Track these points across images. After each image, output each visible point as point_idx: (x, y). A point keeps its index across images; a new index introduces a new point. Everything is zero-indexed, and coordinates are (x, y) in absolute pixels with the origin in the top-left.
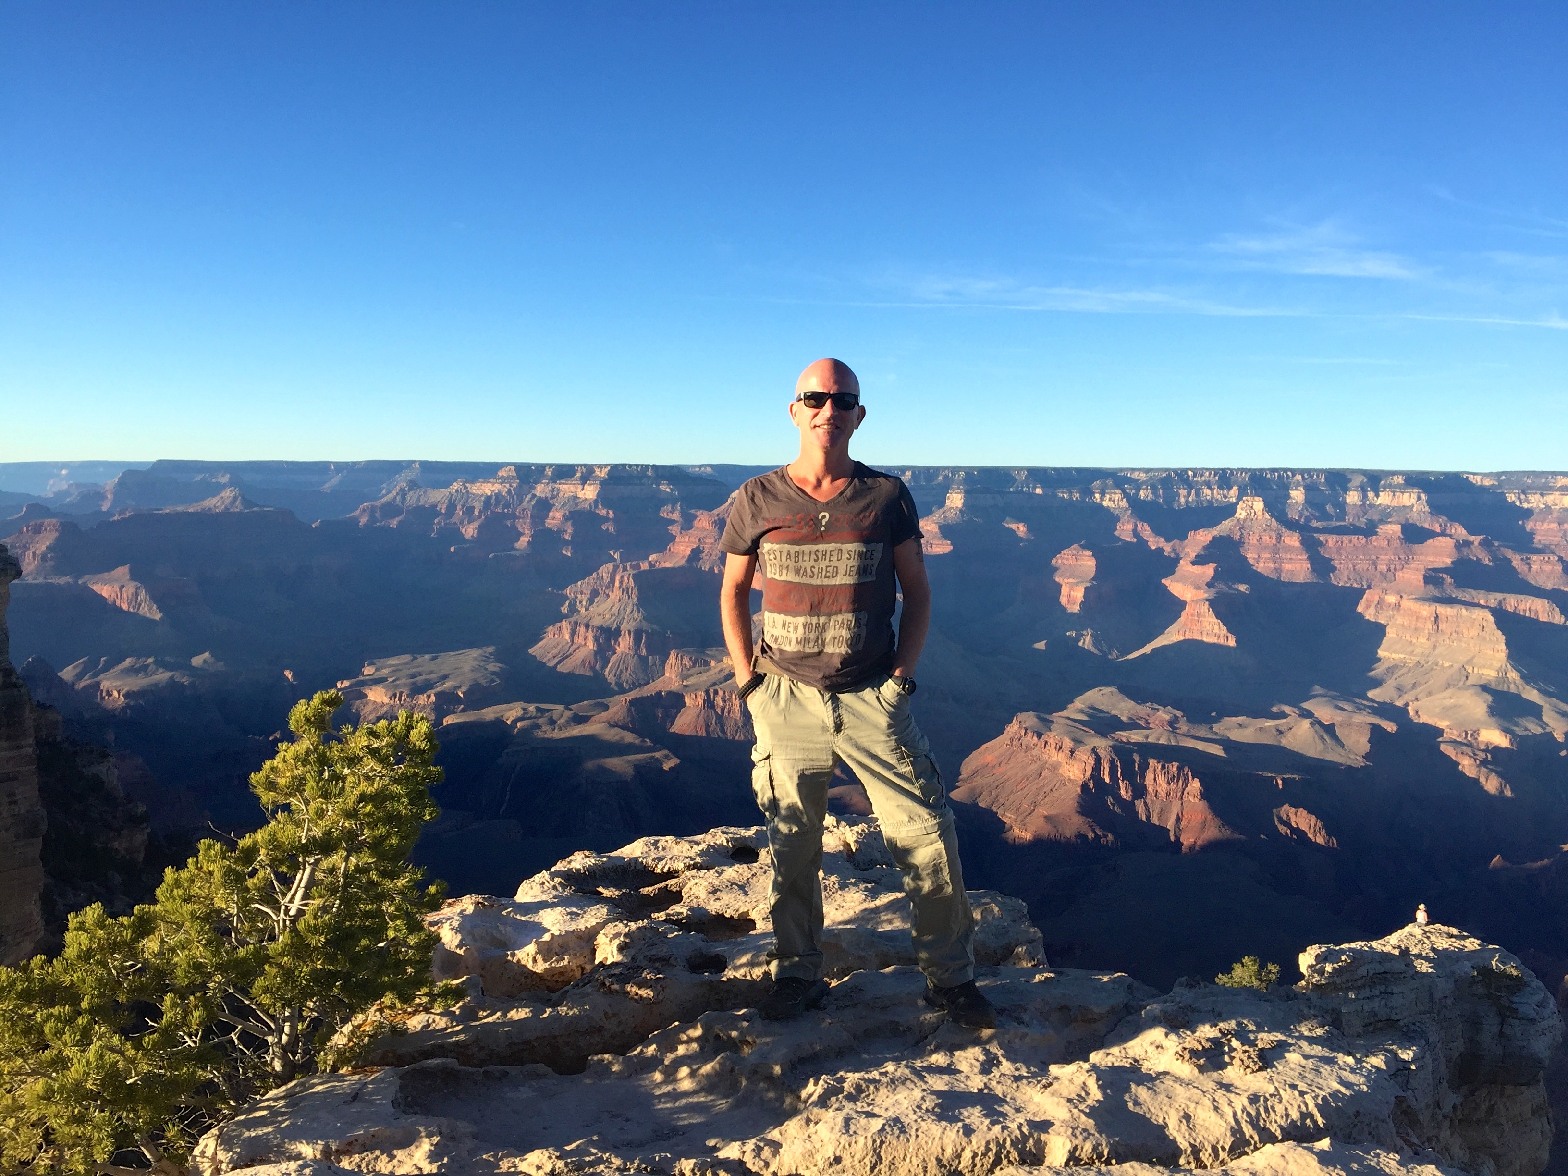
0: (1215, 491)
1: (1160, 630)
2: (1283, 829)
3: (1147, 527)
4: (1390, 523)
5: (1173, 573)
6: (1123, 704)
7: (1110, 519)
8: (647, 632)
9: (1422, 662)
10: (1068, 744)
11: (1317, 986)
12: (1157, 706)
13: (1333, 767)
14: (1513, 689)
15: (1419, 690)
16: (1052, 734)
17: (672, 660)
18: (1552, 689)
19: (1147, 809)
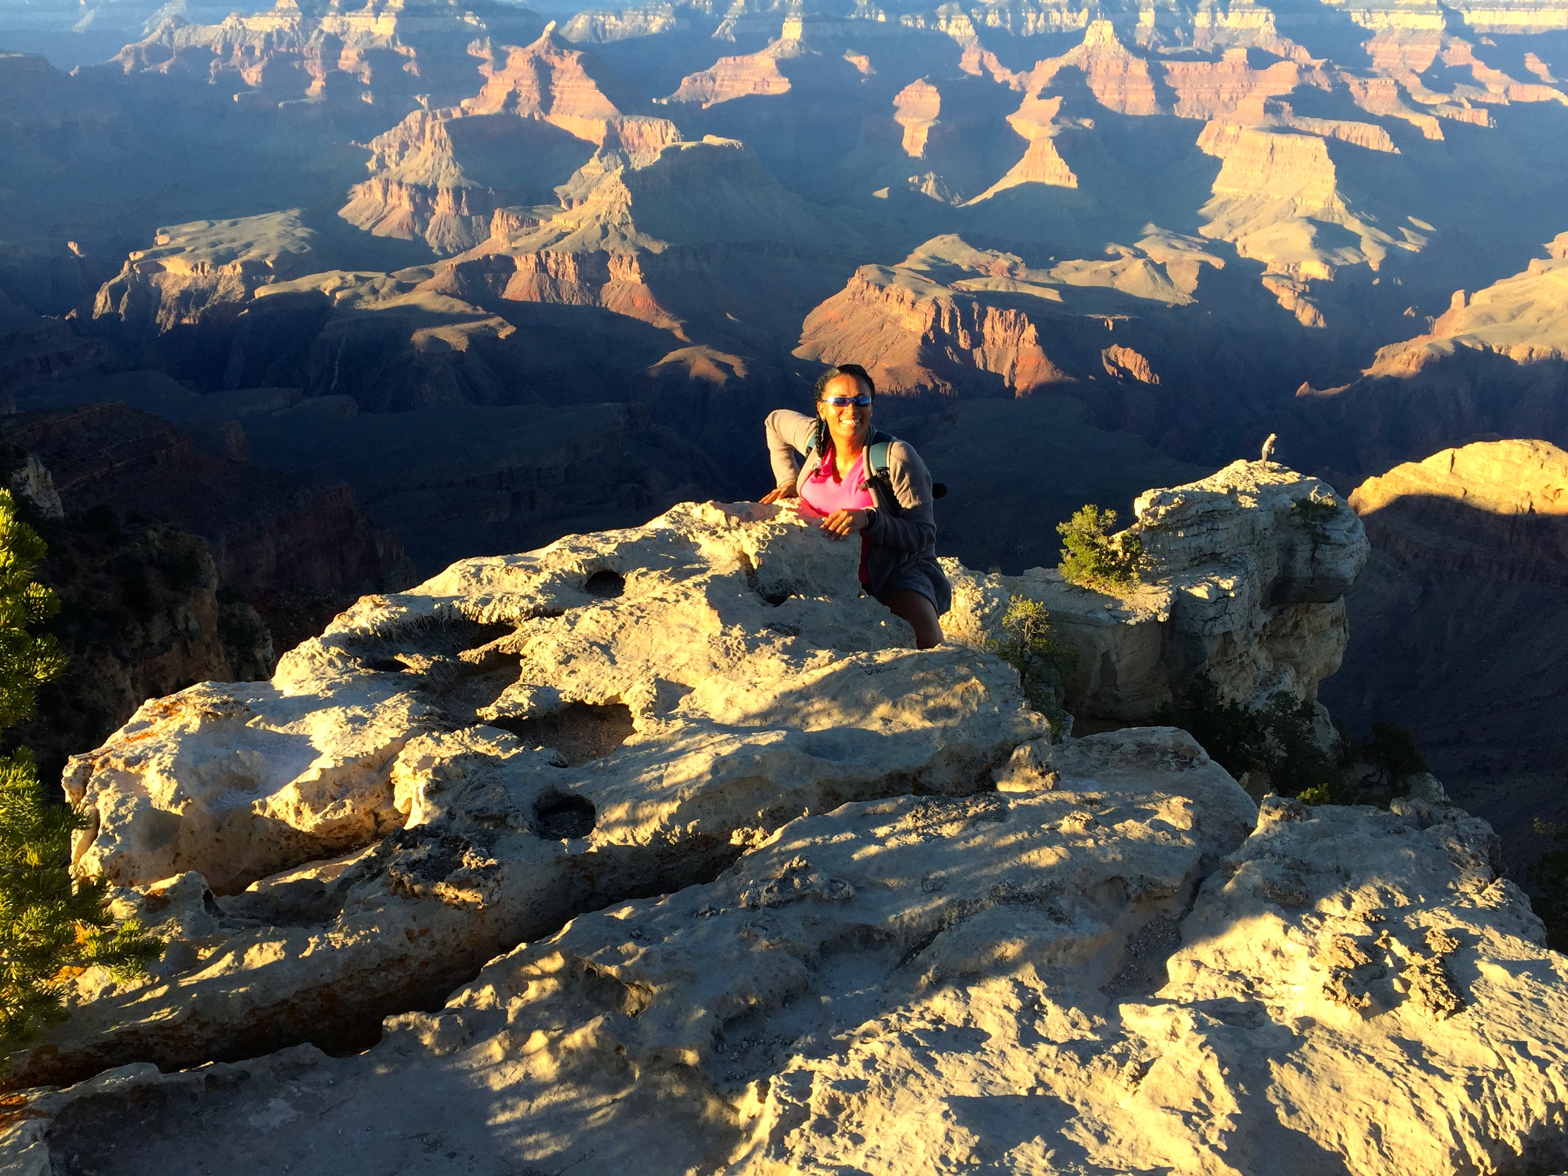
0: (1064, 15)
1: (1001, 173)
2: (1110, 370)
3: (994, 58)
4: (1236, 47)
5: (1018, 108)
6: (964, 253)
7: (954, 50)
8: (466, 189)
9: (1254, 196)
10: (909, 295)
11: (1150, 528)
12: (996, 253)
13: (1160, 306)
14: (1337, 221)
15: (1248, 224)
16: (894, 287)
17: (497, 220)
18: (1373, 218)
19: (985, 357)
